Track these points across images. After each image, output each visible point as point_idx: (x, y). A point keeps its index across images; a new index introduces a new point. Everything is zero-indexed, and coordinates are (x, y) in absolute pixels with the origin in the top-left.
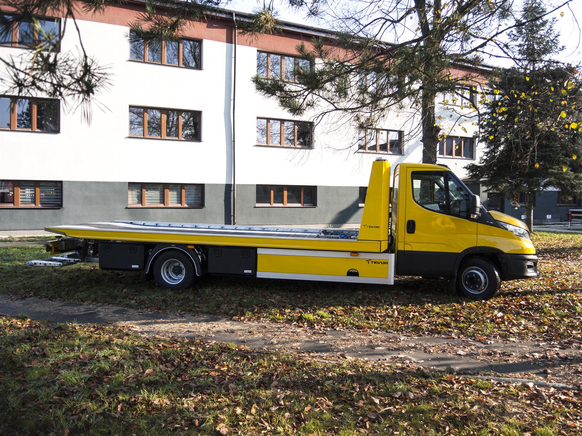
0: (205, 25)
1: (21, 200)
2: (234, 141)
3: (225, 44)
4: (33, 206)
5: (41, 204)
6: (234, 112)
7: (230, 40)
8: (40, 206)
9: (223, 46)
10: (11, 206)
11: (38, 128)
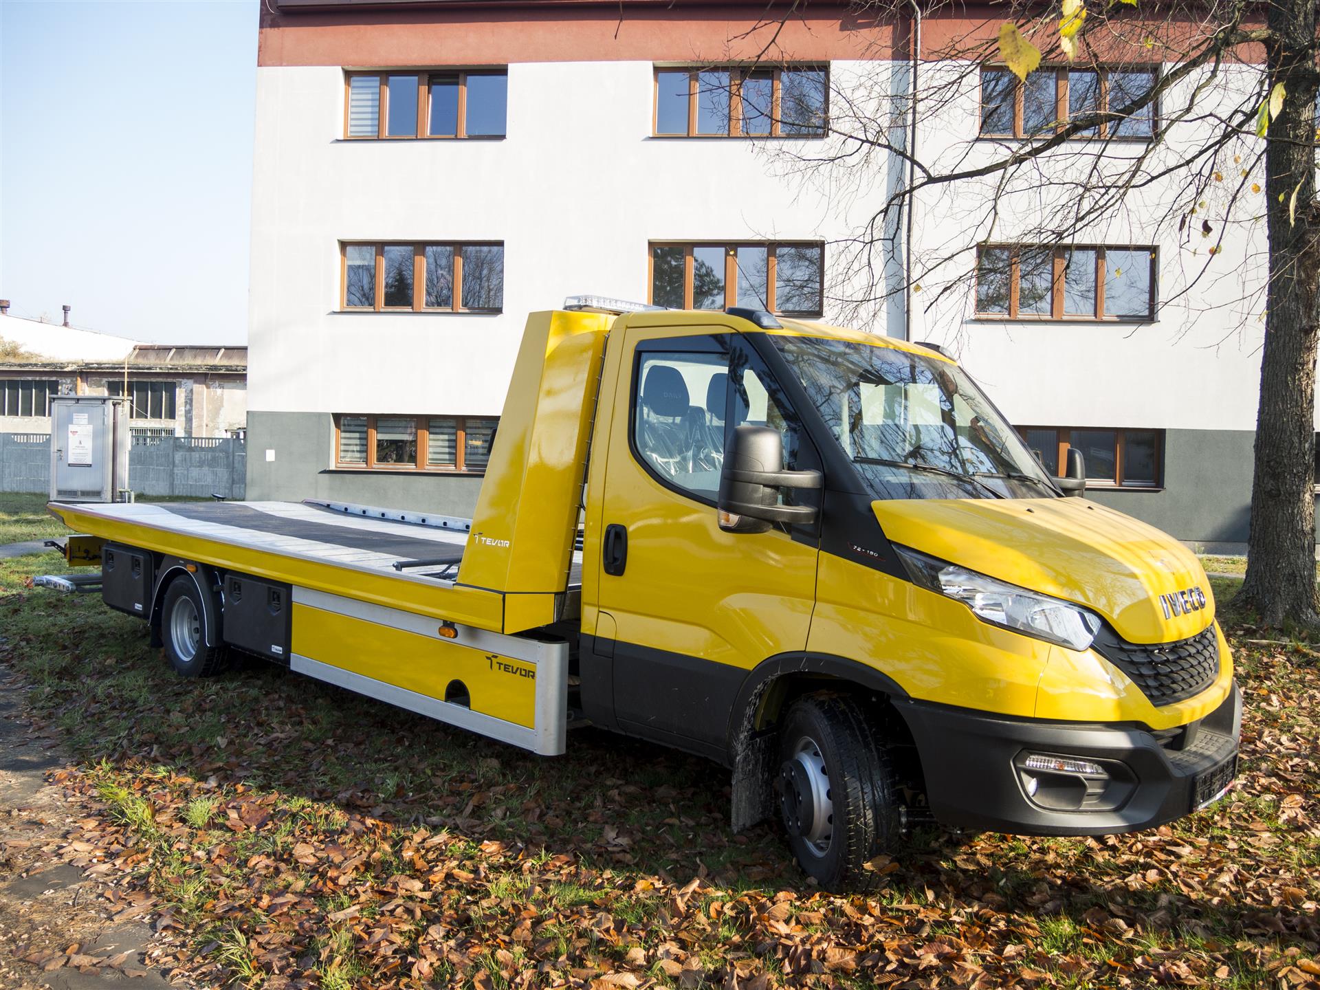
0: (837, 24)
1: (430, 456)
2: (908, 311)
3: (888, 64)
4: (451, 469)
5: (467, 465)
6: (909, 237)
7: (903, 52)
8: (464, 470)
9: (883, 69)
10: (411, 467)
11: (465, 305)
